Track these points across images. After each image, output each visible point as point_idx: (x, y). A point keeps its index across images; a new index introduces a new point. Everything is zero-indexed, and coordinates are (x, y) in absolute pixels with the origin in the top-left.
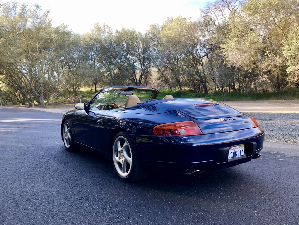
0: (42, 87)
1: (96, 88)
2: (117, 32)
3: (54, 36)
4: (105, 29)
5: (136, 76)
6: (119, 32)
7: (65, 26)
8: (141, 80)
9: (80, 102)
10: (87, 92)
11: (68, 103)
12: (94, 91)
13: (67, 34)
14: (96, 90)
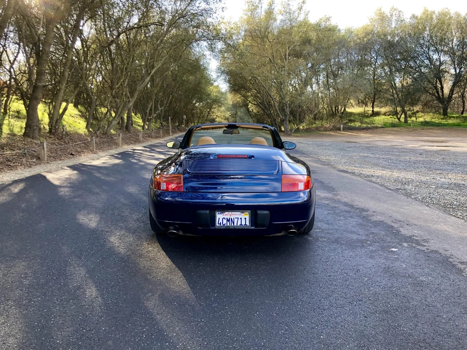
0: (288, 108)
1: (373, 108)
2: (414, 17)
3: (313, 35)
4: (392, 15)
5: (442, 88)
6: (416, 18)
7: (328, 19)
8: (452, 94)
9: (342, 130)
10: (359, 114)
11: (324, 131)
12: (370, 112)
13: (330, 30)
14: (373, 111)
